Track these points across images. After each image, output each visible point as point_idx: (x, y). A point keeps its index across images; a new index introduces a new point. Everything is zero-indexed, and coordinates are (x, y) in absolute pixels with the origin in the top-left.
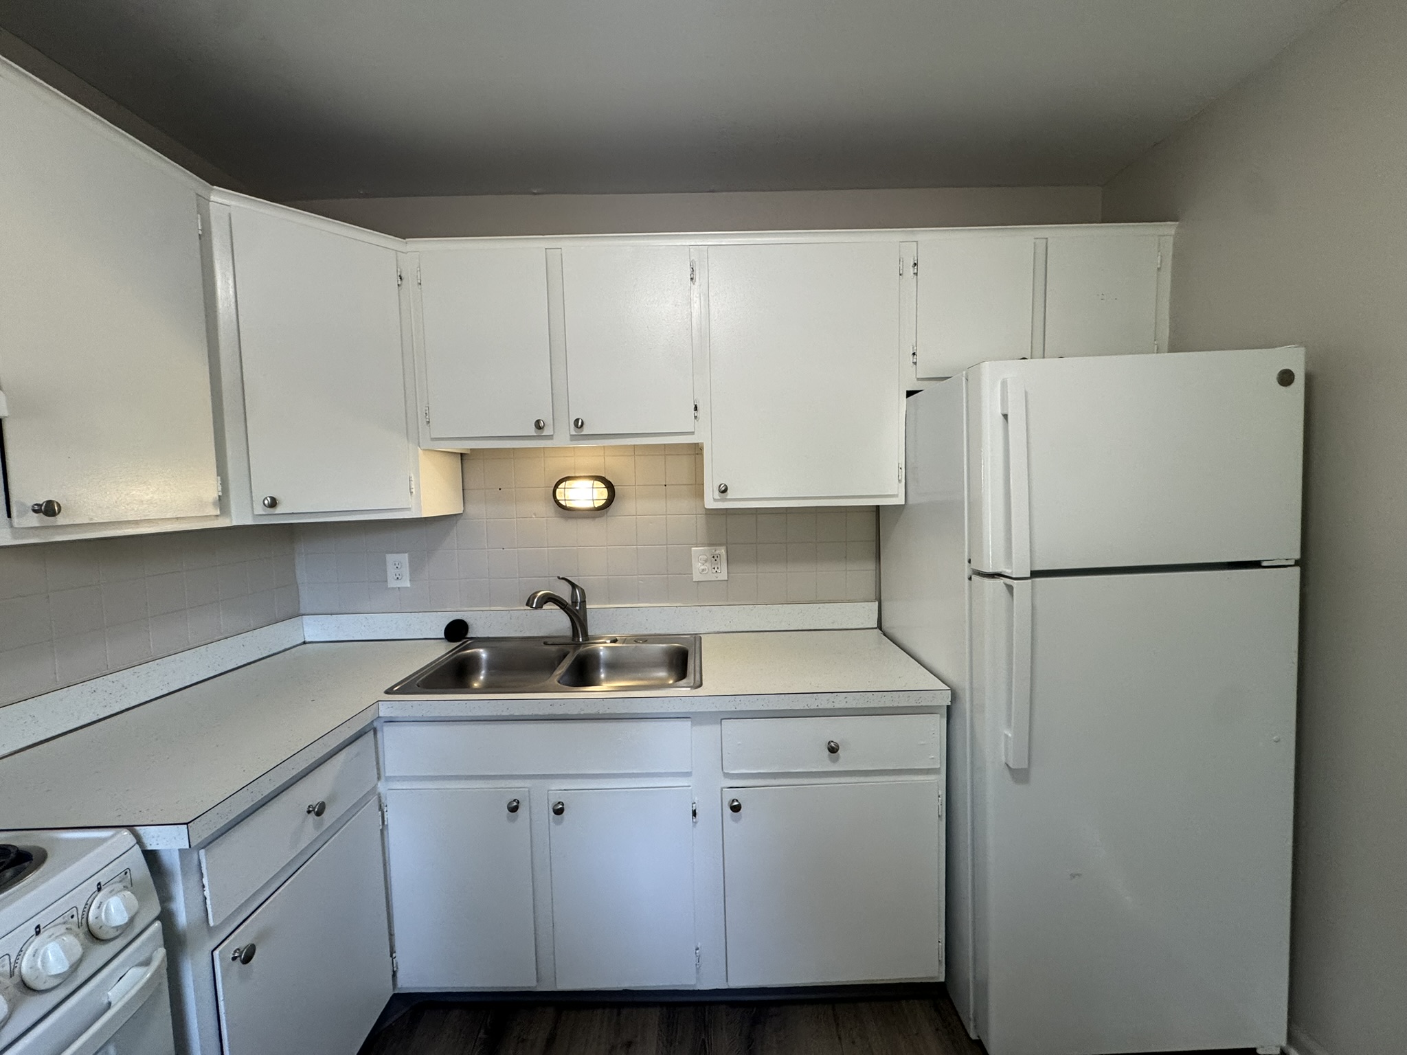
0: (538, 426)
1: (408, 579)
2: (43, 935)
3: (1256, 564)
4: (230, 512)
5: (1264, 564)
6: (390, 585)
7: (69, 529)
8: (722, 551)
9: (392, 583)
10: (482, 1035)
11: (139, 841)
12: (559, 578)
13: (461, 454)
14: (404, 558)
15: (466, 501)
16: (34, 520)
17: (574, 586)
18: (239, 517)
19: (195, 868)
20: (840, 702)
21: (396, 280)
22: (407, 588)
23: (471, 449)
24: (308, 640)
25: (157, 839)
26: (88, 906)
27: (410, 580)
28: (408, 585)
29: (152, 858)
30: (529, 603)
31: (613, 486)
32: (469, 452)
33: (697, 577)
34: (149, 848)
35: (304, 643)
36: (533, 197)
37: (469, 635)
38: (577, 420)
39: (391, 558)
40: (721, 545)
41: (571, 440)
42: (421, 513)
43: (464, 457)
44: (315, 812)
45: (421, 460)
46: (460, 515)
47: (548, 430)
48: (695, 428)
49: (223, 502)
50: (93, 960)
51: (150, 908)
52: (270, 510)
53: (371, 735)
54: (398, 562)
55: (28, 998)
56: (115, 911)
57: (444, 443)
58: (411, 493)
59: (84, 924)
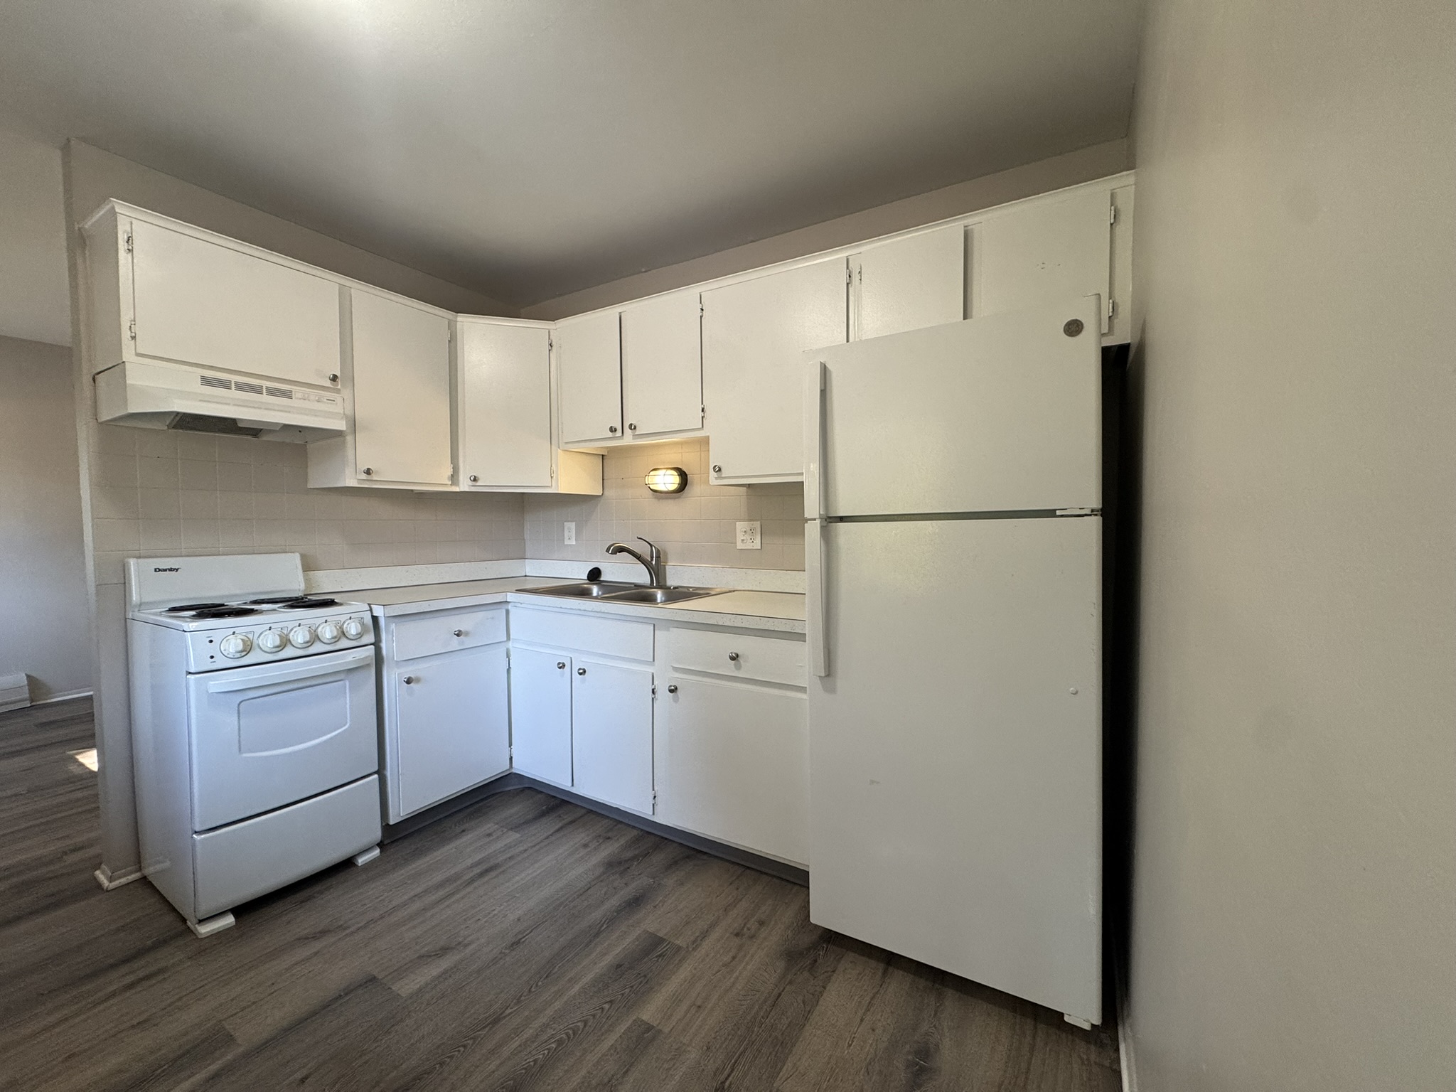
0: (613, 430)
1: (574, 539)
2: (327, 623)
3: (1051, 513)
4: (458, 483)
5: (1058, 513)
6: (566, 543)
7: (376, 482)
8: (757, 524)
10: (544, 808)
11: (371, 610)
12: (638, 538)
13: (603, 455)
14: (573, 525)
15: (604, 484)
16: (364, 476)
17: (651, 546)
18: (464, 486)
19: (391, 632)
20: (738, 623)
21: (547, 347)
22: (574, 545)
24: (527, 575)
25: (378, 611)
26: (344, 622)
28: (574, 543)
29: (375, 619)
30: (608, 551)
31: (686, 475)
32: (606, 454)
33: (740, 546)
34: (374, 615)
35: (526, 576)
36: (643, 274)
37: (602, 579)
38: (631, 425)
39: (567, 525)
40: (757, 520)
41: (633, 439)
42: (558, 490)
43: (605, 457)
44: (458, 635)
45: (561, 457)
46: (600, 496)
47: (619, 433)
48: (703, 426)
49: (454, 478)
50: (344, 643)
51: (370, 638)
52: (474, 483)
53: (504, 611)
54: (571, 527)
55: (318, 642)
56: (353, 629)
57: (570, 445)
58: (552, 477)
59: (341, 628)
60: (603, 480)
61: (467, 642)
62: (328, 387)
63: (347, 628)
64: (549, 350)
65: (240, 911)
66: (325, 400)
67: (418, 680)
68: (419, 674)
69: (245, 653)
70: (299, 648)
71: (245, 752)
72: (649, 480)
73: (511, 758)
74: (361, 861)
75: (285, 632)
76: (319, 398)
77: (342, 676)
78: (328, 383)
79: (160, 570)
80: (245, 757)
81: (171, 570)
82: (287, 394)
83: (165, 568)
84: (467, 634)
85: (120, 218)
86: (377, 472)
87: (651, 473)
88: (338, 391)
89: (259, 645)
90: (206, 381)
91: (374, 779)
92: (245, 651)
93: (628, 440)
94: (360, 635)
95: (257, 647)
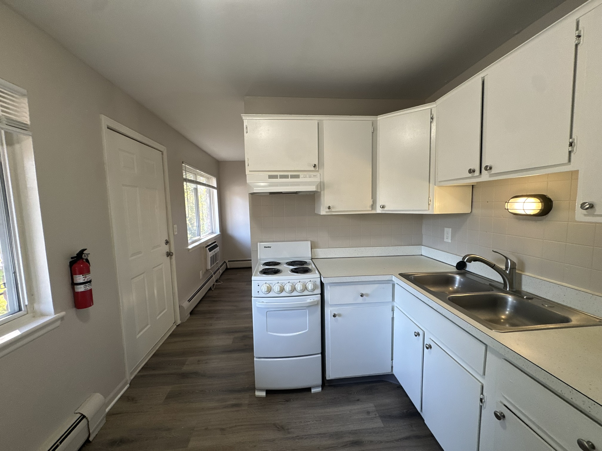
0: (471, 172)
1: (450, 239)
2: (300, 283)
4: (375, 209)
6: (445, 241)
7: (333, 212)
9: (445, 240)
11: (321, 278)
12: (493, 251)
14: (450, 230)
15: (473, 207)
16: (328, 210)
17: (507, 258)
21: (429, 120)
22: (449, 242)
23: (477, 182)
26: (307, 283)
27: (451, 240)
31: (550, 201)
32: (476, 184)
35: (422, 255)
38: (487, 166)
39: (446, 229)
41: (490, 177)
42: (433, 213)
43: (474, 187)
44: (362, 296)
45: (436, 190)
46: (469, 213)
47: (477, 173)
48: (570, 160)
49: (373, 206)
50: (306, 293)
51: (319, 291)
52: (383, 209)
53: (391, 285)
54: (448, 232)
55: (296, 291)
56: (310, 286)
57: (442, 183)
58: (429, 204)
59: (306, 285)
60: (472, 202)
61: (367, 299)
62: (313, 170)
63: (308, 286)
64: (431, 122)
65: (269, 392)
66: (313, 176)
67: (340, 315)
68: (340, 312)
69: (268, 292)
70: (288, 293)
71: (269, 332)
72: (508, 206)
73: (392, 367)
74: (313, 391)
75: (283, 285)
76: (310, 176)
77: (305, 308)
78: (313, 169)
79: (266, 247)
80: (269, 334)
81: (269, 247)
82: (297, 177)
83: (267, 246)
84: (367, 295)
85: (244, 121)
86: (333, 207)
87: (511, 200)
88: (318, 171)
89: (273, 289)
90: (271, 177)
91: (318, 357)
92: (268, 291)
93: (485, 177)
94: (313, 290)
95: (273, 291)
